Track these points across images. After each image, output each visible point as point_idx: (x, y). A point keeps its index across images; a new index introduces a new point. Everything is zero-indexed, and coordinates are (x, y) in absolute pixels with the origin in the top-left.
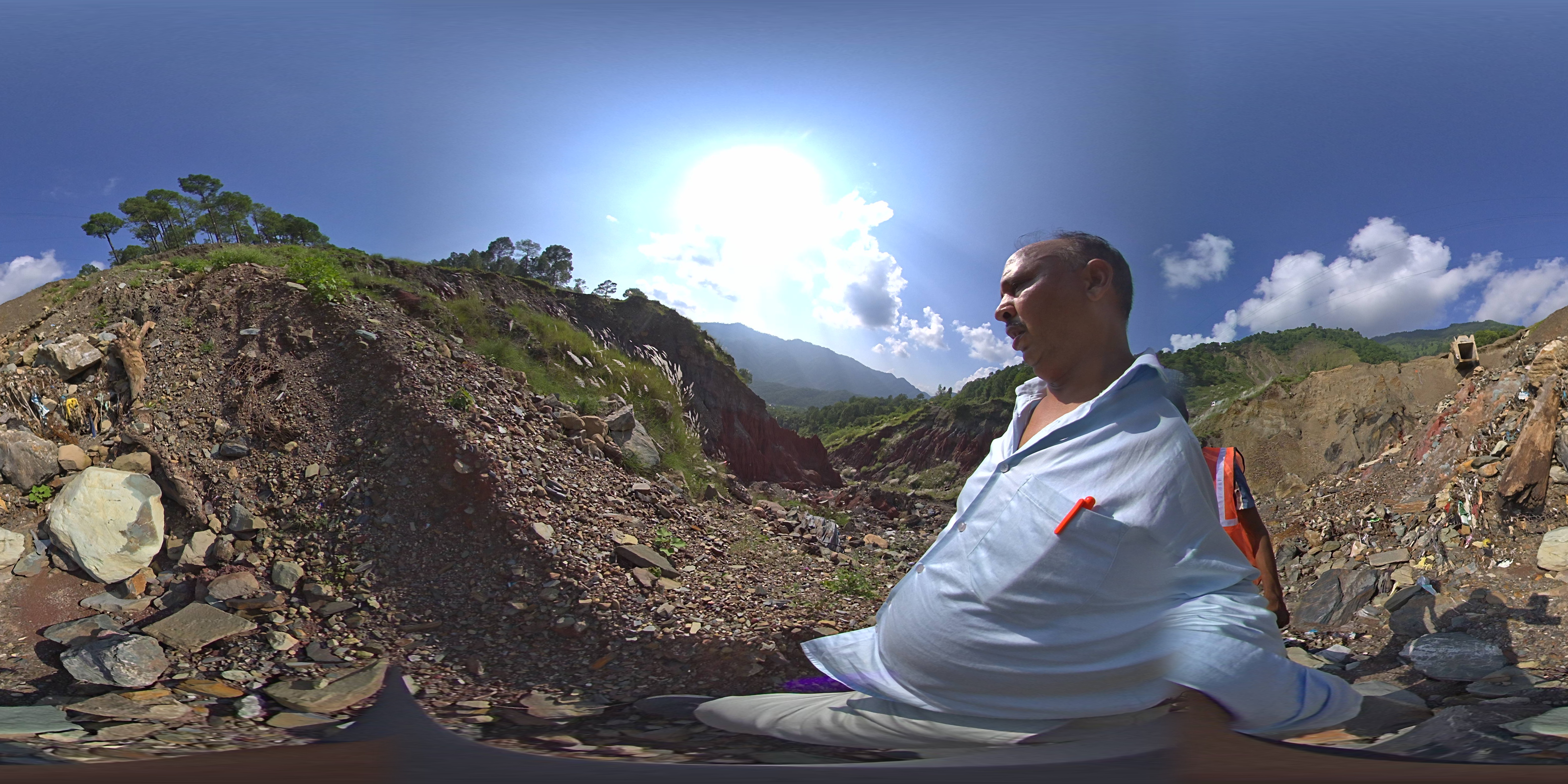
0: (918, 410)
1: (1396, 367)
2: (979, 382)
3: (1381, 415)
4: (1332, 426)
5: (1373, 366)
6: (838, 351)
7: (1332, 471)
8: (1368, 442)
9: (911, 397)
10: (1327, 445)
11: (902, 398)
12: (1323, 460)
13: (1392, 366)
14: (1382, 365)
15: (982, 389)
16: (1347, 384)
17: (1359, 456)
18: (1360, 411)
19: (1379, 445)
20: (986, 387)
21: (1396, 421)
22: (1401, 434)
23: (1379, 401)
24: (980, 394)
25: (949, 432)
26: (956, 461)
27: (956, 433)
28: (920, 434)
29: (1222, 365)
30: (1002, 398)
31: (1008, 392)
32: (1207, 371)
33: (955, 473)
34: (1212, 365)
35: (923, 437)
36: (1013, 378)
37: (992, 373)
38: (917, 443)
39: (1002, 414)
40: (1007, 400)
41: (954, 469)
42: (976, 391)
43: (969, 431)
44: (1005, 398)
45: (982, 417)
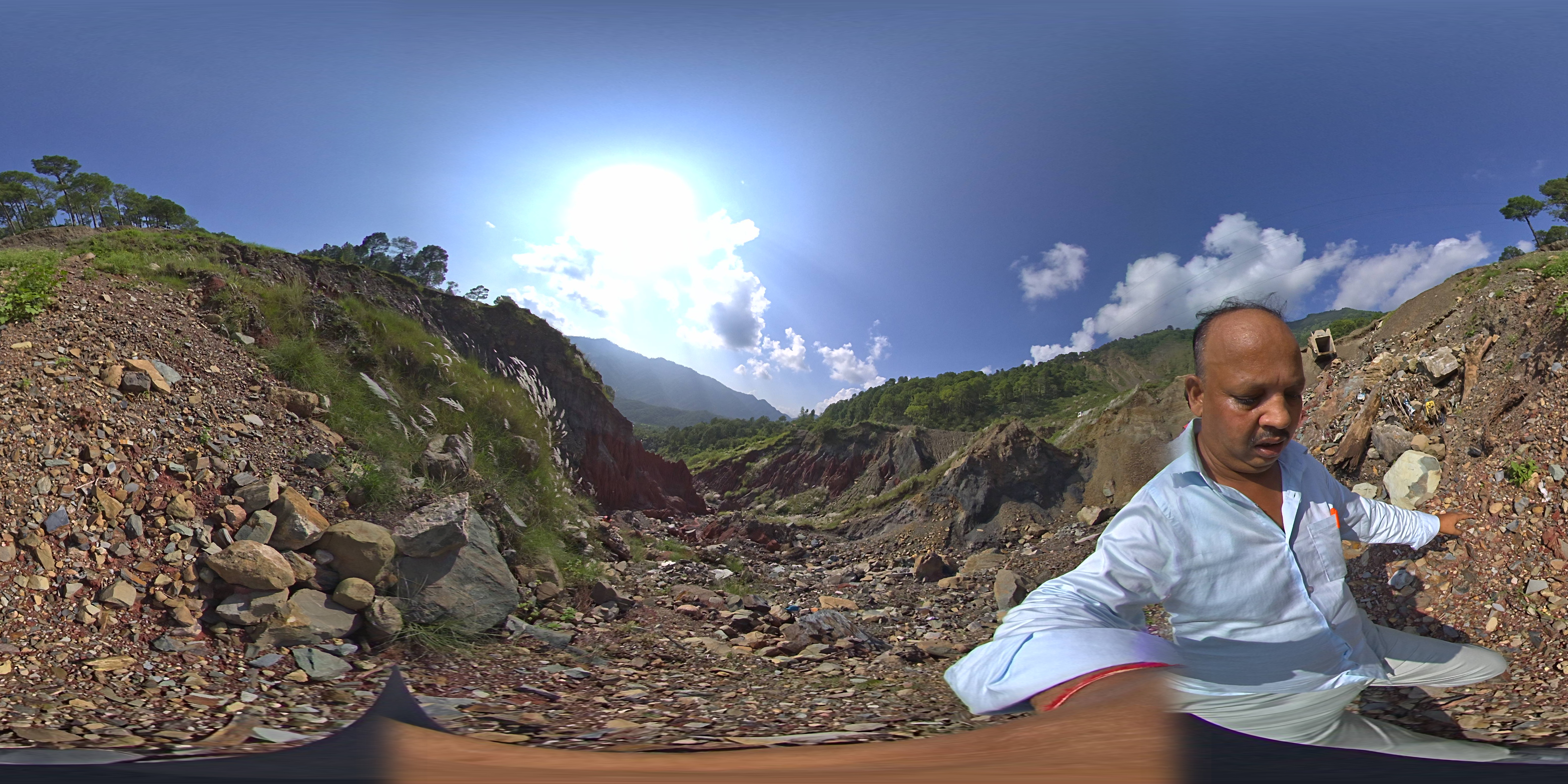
0: (784, 434)
6: (701, 371)
9: (775, 419)
11: (764, 421)
15: (846, 410)
24: (843, 416)
25: (817, 457)
26: (825, 486)
27: (825, 457)
28: (787, 458)
29: (1083, 374)
30: (869, 421)
31: (874, 414)
32: (1067, 382)
33: (824, 497)
34: (1072, 375)
35: (790, 461)
36: (878, 399)
37: (855, 395)
38: (784, 468)
39: (870, 437)
40: (875, 422)
41: (824, 494)
42: (840, 413)
43: (837, 455)
44: (872, 420)
45: (851, 440)
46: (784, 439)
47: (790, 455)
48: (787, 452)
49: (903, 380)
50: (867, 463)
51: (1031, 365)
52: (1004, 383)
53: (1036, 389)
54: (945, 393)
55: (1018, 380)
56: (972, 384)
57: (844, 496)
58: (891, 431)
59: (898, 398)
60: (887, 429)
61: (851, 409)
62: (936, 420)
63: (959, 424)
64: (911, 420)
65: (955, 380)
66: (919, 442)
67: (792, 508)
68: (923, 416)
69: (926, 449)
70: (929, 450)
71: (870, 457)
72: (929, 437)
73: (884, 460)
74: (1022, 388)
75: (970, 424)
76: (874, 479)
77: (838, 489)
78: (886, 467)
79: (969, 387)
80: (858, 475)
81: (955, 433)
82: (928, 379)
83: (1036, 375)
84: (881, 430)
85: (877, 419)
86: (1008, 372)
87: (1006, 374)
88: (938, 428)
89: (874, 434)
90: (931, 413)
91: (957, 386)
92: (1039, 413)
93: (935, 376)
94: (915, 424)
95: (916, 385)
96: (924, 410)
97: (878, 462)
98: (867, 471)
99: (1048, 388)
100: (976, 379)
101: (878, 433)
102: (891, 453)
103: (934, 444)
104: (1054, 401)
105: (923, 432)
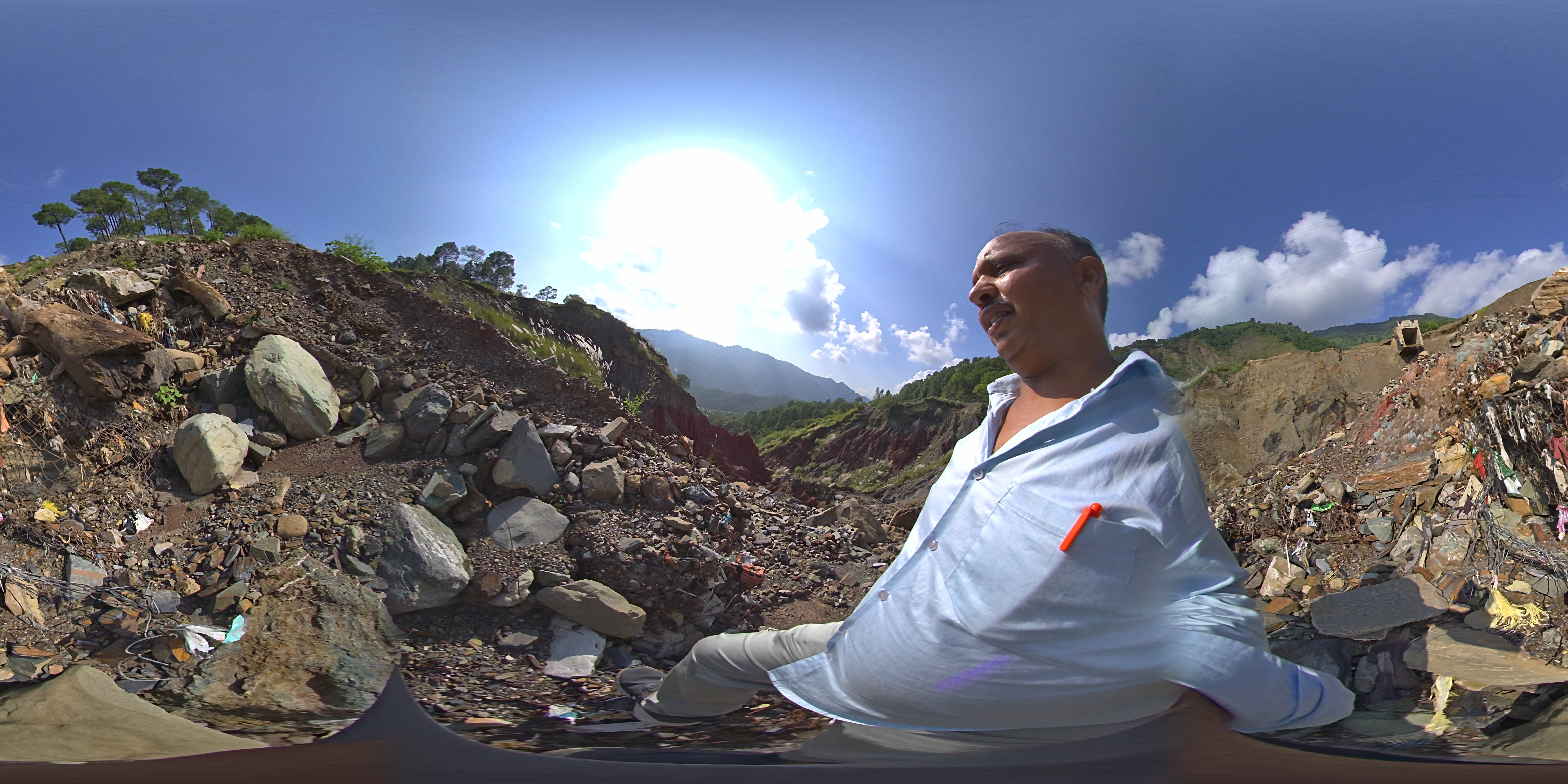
0: (853, 411)
1: (1337, 354)
2: (917, 384)
3: (1321, 402)
4: (1271, 416)
5: (1312, 353)
6: (778, 357)
7: (1271, 462)
8: (1309, 430)
9: (850, 400)
10: (1265, 435)
11: (840, 401)
12: (1262, 450)
13: (1333, 353)
14: (1322, 352)
15: (919, 390)
16: (1286, 372)
17: (1299, 445)
18: (1299, 399)
19: (1320, 433)
20: (923, 389)
21: (1338, 408)
22: (1344, 421)
23: (1320, 388)
24: (918, 396)
25: (882, 432)
26: (889, 460)
27: (890, 433)
28: (853, 435)
30: (937, 398)
31: (944, 392)
33: (888, 471)
35: (856, 436)
37: (929, 375)
38: (851, 443)
39: (935, 413)
40: (943, 399)
41: (887, 468)
42: (913, 393)
43: (902, 431)
45: (916, 416)
46: (852, 416)
47: (857, 430)
48: (854, 428)
50: (930, 439)
58: (957, 408)
59: (969, 377)
60: (954, 406)
67: (856, 481)
71: (935, 432)
73: (948, 436)
76: (937, 454)
77: (901, 463)
80: (922, 450)
84: (947, 406)
85: (946, 396)
89: (939, 410)
97: (942, 437)
98: (931, 446)
101: (943, 410)
102: (955, 429)
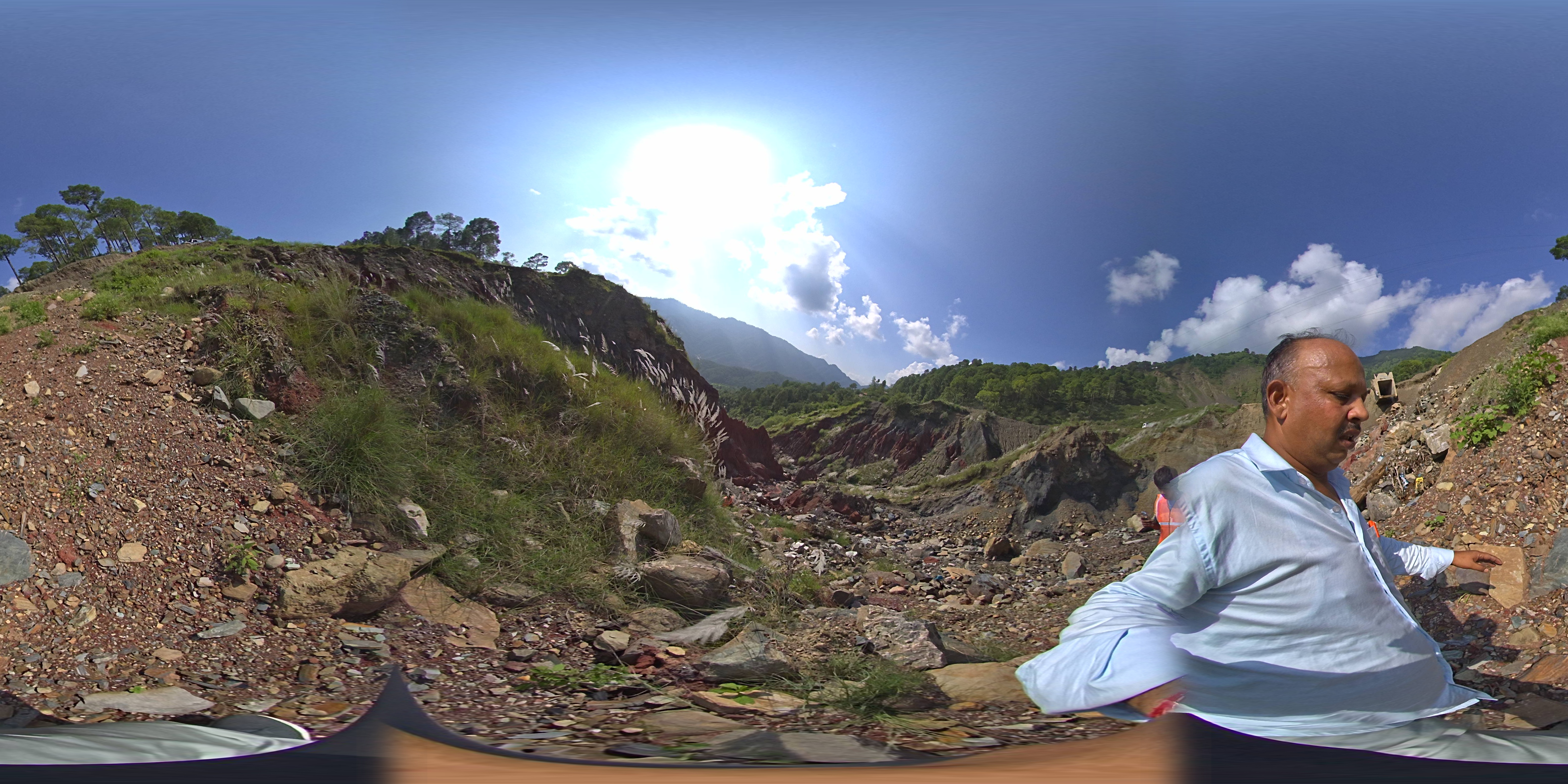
0: (858, 404)
11: (834, 387)
15: (916, 385)
24: (914, 390)
25: (889, 429)
26: (894, 459)
27: (896, 431)
28: (859, 429)
29: (1153, 384)
30: (942, 400)
31: (945, 394)
32: (1137, 390)
33: (893, 470)
34: (1143, 384)
35: (862, 431)
36: (951, 379)
37: (927, 371)
38: (856, 437)
39: (941, 416)
40: (947, 403)
41: (892, 467)
42: (911, 387)
43: (908, 430)
44: (942, 399)
45: (922, 417)
46: (858, 408)
47: (863, 425)
48: (859, 422)
49: (977, 363)
50: (935, 442)
51: (1104, 368)
52: (1075, 382)
53: (1106, 392)
54: (1017, 383)
55: (1090, 381)
56: (1045, 377)
57: (911, 471)
58: (961, 413)
59: (971, 381)
60: (958, 410)
61: (922, 385)
62: (1005, 408)
63: (1026, 415)
64: (980, 403)
65: (1029, 371)
66: (987, 427)
67: (862, 478)
68: (993, 401)
69: (993, 435)
70: (996, 436)
71: (939, 436)
72: (997, 423)
73: (951, 441)
74: (1093, 389)
75: (1037, 417)
76: (941, 457)
77: (907, 463)
78: (953, 447)
79: (1041, 380)
80: (926, 452)
81: (1022, 423)
82: (1002, 366)
83: (1107, 378)
84: (953, 411)
85: (949, 398)
86: (1081, 371)
87: (1079, 373)
88: (1006, 415)
89: (945, 414)
90: (1001, 400)
91: (1031, 378)
92: (1106, 416)
93: (1009, 364)
94: (985, 408)
95: (990, 370)
96: (995, 396)
97: (946, 441)
98: (935, 449)
99: (1117, 394)
100: (1050, 373)
101: (949, 414)
102: (959, 434)
103: (1001, 431)
104: (1121, 407)
105: (992, 418)
